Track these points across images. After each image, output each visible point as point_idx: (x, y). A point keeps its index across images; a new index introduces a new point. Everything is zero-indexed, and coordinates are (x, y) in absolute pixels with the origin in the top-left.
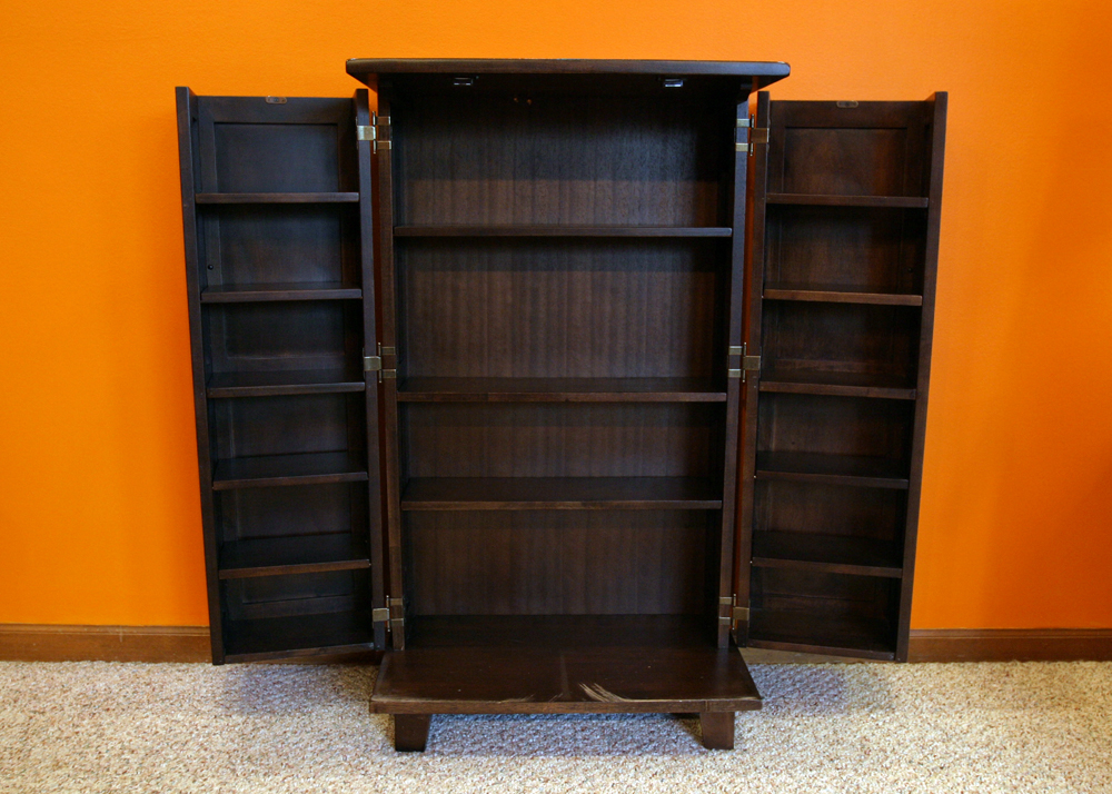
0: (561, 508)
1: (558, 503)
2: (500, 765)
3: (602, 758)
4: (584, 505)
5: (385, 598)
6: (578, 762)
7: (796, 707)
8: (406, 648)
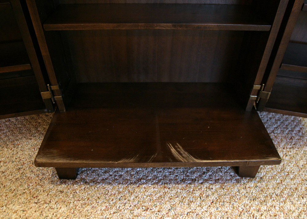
0: (158, 28)
1: (155, 24)
2: (119, 193)
3: (180, 186)
4: (174, 26)
5: (47, 86)
6: (166, 190)
7: (282, 140)
8: (66, 110)
